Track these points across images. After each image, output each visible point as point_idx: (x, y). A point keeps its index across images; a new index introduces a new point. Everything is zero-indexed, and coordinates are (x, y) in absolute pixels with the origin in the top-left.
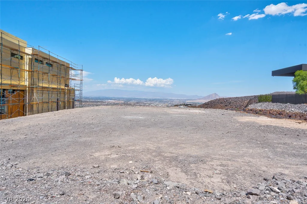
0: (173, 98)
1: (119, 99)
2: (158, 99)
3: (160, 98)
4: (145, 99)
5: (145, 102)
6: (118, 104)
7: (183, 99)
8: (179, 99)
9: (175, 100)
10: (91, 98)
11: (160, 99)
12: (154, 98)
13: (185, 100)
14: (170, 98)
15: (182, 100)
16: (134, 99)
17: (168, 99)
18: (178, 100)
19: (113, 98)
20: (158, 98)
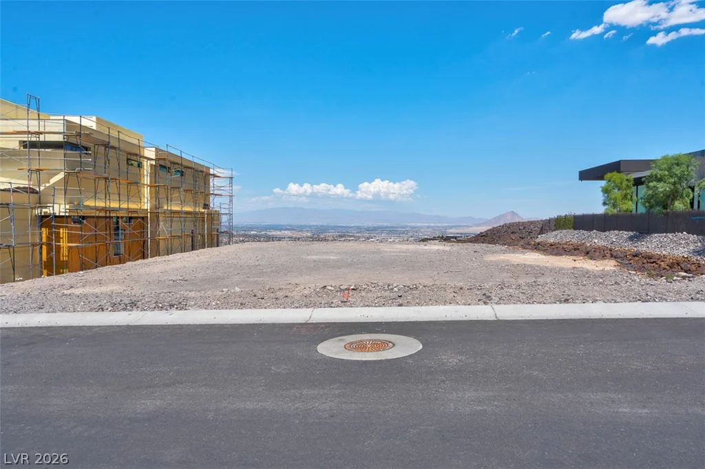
0: (419, 224)
1: (301, 228)
2: (387, 227)
3: (388, 225)
4: (358, 227)
5: (358, 233)
6: (299, 239)
7: (440, 225)
8: (433, 227)
9: (422, 227)
10: (242, 227)
11: (390, 227)
12: (376, 224)
13: (446, 228)
14: (413, 224)
15: (438, 227)
16: (335, 228)
17: (407, 226)
18: (429, 227)
19: (288, 227)
20: (385, 224)
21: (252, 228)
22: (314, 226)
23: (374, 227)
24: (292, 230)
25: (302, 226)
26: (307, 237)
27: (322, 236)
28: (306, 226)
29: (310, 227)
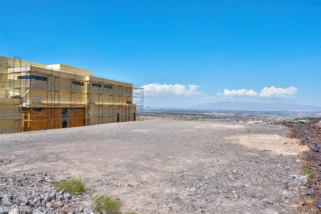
0: (297, 111)
1: (229, 112)
2: (277, 112)
3: (278, 110)
4: (260, 112)
5: (260, 114)
6: (228, 117)
7: (311, 111)
8: (306, 112)
9: (299, 112)
10: (200, 111)
11: (278, 112)
12: (270, 110)
13: (315, 112)
14: (294, 110)
15: (310, 112)
16: (247, 112)
17: (289, 111)
18: (304, 112)
19: (223, 111)
20: (276, 110)
21: (205, 112)
22: (236, 111)
23: (269, 112)
24: (225, 112)
25: (230, 111)
26: (232, 116)
27: (240, 116)
28: (232, 111)
29: (234, 111)
